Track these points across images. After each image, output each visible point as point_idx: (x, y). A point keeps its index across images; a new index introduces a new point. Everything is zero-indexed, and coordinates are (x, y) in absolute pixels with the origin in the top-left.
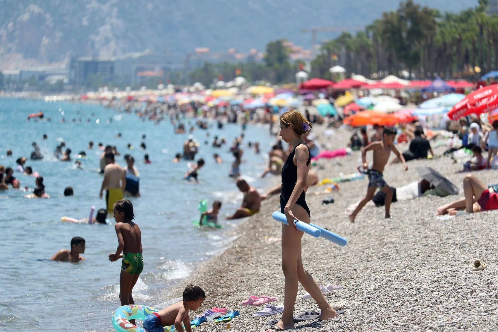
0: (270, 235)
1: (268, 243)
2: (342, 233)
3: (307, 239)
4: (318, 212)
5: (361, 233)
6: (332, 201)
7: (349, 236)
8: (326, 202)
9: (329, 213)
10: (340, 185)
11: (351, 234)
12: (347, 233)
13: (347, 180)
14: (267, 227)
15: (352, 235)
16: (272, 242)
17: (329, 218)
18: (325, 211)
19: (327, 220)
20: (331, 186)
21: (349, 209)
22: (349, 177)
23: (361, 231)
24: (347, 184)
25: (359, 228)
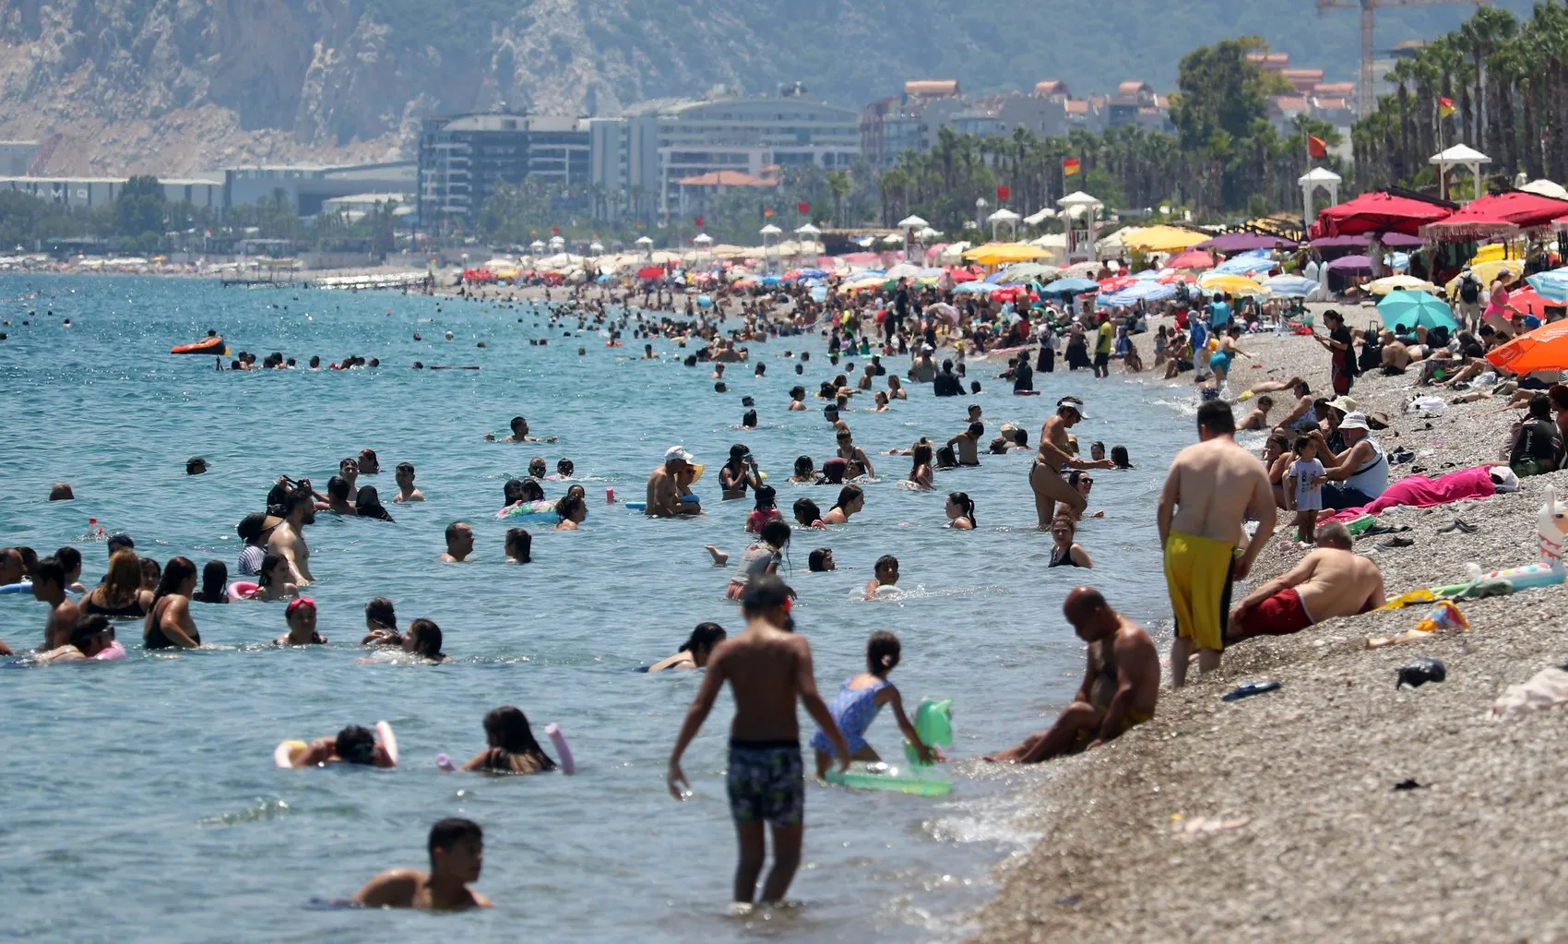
0: (1193, 809)
1: (1185, 838)
2: (1473, 799)
3: (1335, 823)
4: (1381, 717)
5: (1549, 799)
6: (1437, 674)
7: (1500, 810)
8: (1412, 677)
9: (1426, 721)
10: (1464, 610)
11: (1508, 800)
12: (1495, 799)
13: (1499, 590)
14: (1180, 777)
15: (1515, 807)
16: (1201, 836)
17: (1423, 739)
18: (1409, 712)
19: (1416, 746)
20: (1432, 614)
21: (1500, 702)
22: (1504, 575)
23: (1550, 789)
24: (1495, 602)
25: (1541, 777)
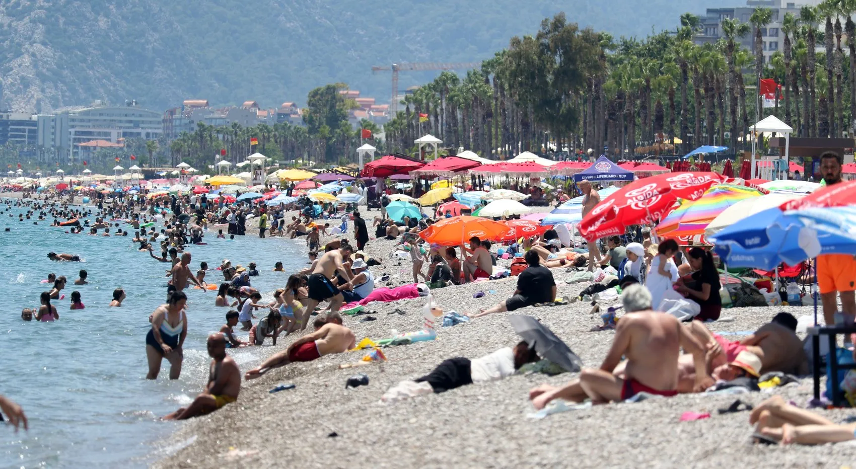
0: (240, 445)
1: (230, 459)
2: (360, 442)
3: (297, 453)
4: (335, 402)
5: (392, 443)
6: (365, 382)
7: (370, 448)
8: (354, 383)
9: (353, 405)
10: (386, 352)
11: (374, 443)
12: (368, 442)
13: (405, 342)
14: (238, 430)
15: (376, 446)
16: (237, 458)
17: (349, 413)
18: (349, 399)
19: (344, 416)
20: (370, 353)
21: (385, 396)
22: (408, 336)
23: (393, 438)
24: (402, 348)
25: (392, 432)
